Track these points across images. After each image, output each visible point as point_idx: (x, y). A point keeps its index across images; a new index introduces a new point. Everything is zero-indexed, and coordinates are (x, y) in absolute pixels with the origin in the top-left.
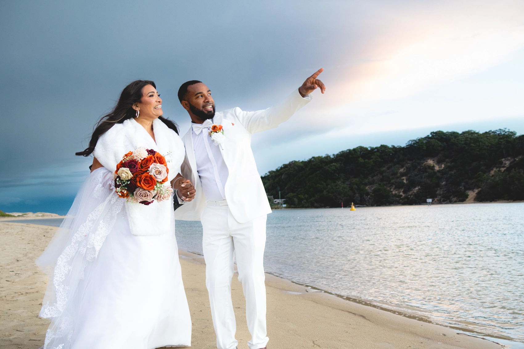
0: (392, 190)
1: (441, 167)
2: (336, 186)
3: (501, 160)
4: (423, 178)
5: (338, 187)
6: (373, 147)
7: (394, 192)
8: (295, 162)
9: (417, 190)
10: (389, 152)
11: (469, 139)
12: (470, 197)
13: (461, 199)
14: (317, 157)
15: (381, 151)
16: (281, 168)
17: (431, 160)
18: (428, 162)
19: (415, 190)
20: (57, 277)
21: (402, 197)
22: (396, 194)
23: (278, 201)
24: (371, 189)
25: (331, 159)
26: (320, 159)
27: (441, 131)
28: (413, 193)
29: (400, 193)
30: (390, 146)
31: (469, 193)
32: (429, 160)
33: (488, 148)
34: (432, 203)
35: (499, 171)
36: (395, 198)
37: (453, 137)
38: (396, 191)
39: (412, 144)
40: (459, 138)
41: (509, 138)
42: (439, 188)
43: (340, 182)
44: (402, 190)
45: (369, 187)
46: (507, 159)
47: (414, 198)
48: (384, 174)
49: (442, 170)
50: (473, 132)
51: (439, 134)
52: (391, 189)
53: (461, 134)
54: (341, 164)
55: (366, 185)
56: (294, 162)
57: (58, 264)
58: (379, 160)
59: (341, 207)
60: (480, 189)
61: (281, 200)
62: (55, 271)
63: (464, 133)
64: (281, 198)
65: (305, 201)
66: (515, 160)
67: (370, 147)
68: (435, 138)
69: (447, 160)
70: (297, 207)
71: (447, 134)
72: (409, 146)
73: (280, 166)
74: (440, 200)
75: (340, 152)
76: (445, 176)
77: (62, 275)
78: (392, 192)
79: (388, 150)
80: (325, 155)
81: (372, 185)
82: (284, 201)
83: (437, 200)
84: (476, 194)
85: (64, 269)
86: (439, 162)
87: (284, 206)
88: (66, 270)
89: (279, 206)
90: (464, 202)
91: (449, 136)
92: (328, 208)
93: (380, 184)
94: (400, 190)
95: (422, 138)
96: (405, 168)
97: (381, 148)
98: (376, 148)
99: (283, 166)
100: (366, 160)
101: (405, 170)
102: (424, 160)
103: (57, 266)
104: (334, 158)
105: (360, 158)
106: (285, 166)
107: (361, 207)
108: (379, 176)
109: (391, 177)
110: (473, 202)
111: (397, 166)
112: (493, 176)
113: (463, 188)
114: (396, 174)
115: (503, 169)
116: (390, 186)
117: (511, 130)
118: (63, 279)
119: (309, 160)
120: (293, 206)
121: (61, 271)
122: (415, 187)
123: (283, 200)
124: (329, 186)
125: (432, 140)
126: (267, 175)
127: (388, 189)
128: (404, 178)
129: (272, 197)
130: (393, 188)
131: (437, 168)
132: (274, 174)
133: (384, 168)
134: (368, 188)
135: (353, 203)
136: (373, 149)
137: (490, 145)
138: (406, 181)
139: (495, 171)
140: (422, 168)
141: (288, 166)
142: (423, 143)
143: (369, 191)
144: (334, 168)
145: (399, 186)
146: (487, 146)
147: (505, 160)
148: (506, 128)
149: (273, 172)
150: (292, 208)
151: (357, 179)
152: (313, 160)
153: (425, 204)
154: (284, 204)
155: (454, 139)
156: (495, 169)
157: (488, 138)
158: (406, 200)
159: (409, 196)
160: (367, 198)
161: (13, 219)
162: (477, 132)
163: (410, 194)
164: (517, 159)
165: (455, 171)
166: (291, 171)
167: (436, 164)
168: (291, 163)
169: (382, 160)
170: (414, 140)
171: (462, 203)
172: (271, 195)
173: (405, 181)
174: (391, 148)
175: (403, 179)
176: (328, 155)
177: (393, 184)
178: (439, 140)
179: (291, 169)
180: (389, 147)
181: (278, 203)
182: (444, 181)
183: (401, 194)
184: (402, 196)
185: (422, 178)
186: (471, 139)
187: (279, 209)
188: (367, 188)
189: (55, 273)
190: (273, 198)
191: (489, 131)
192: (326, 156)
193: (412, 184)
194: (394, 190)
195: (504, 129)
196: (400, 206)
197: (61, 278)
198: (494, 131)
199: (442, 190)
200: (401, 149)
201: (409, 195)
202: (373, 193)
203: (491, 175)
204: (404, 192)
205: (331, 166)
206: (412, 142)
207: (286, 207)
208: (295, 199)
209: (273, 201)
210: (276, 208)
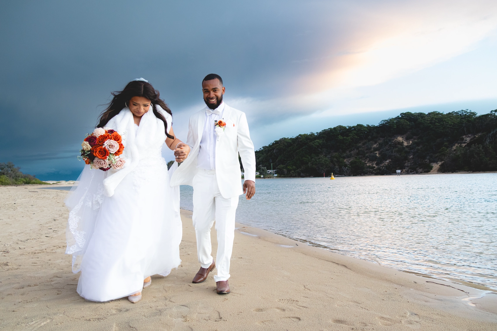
0: (366, 162)
1: (409, 143)
2: (319, 159)
3: (462, 137)
4: (394, 152)
5: (320, 160)
6: (351, 126)
7: (368, 164)
9: (388, 162)
10: (364, 130)
11: (434, 119)
12: (434, 169)
13: (426, 170)
14: (303, 135)
15: (358, 129)
16: (273, 144)
17: (400, 137)
18: (398, 139)
19: (386, 162)
20: (72, 226)
21: (375, 169)
22: (370, 166)
23: (270, 171)
24: (349, 161)
25: (315, 136)
26: (306, 136)
27: (410, 113)
28: (384, 165)
29: (373, 165)
31: (433, 165)
32: (399, 137)
33: (451, 126)
34: (401, 174)
35: (460, 146)
36: (369, 169)
37: (420, 117)
38: (370, 163)
39: (384, 124)
40: (426, 118)
41: (470, 118)
42: (407, 161)
43: (322, 156)
44: (375, 163)
45: (347, 160)
46: (467, 136)
47: (385, 169)
48: (360, 149)
49: (410, 145)
50: (437, 112)
51: (408, 115)
52: (365, 161)
53: (427, 115)
54: (323, 140)
55: (344, 158)
56: (283, 139)
57: (70, 217)
58: (356, 137)
59: (323, 177)
60: (443, 162)
62: (69, 222)
63: (429, 114)
65: (293, 171)
66: (475, 137)
67: (348, 126)
68: (404, 119)
69: (415, 137)
70: (287, 176)
71: (415, 115)
72: (382, 125)
73: (272, 142)
74: (408, 170)
75: (322, 131)
76: (412, 150)
77: (76, 224)
78: (366, 164)
79: (363, 129)
81: (349, 158)
83: (405, 171)
84: (439, 166)
85: (76, 219)
86: (407, 139)
88: (77, 220)
89: (271, 175)
90: (428, 173)
91: (416, 117)
92: (312, 177)
93: (356, 158)
94: (373, 163)
95: (393, 118)
96: (378, 143)
97: (358, 127)
98: (353, 127)
100: (345, 137)
101: (378, 146)
102: (395, 137)
103: (70, 218)
104: (318, 136)
105: (340, 135)
106: (277, 142)
107: (340, 176)
108: (356, 151)
109: (366, 152)
110: (437, 173)
111: (371, 142)
112: (455, 150)
113: (428, 161)
114: (371, 148)
115: (464, 145)
116: (365, 159)
117: (472, 111)
118: (77, 227)
119: (296, 137)
120: (283, 176)
121: (73, 221)
122: (386, 160)
123: (274, 170)
124: (313, 159)
125: (401, 120)
127: (363, 161)
128: (377, 152)
130: (367, 160)
131: (405, 144)
132: (267, 148)
133: (360, 144)
135: (332, 174)
136: (350, 128)
137: (452, 124)
138: (379, 155)
139: (457, 146)
140: (392, 144)
141: (279, 143)
142: (394, 122)
143: (347, 163)
144: (318, 144)
145: (373, 159)
146: (450, 125)
147: (466, 137)
148: (468, 110)
149: (267, 147)
150: (282, 177)
151: (337, 153)
152: (300, 137)
153: (395, 174)
154: (275, 174)
155: (421, 119)
156: (456, 145)
157: (451, 118)
158: (378, 171)
159: (381, 168)
160: (345, 169)
161: (49, 186)
162: (441, 113)
163: (382, 166)
164: (477, 136)
165: (421, 146)
166: (281, 147)
167: (404, 141)
168: (281, 140)
169: (358, 138)
170: (386, 120)
171: (427, 173)
172: (265, 167)
173: (377, 155)
174: (366, 127)
175: (376, 153)
177: (367, 157)
178: (407, 120)
179: (281, 145)
180: (364, 126)
181: (271, 173)
182: (412, 155)
183: (374, 165)
184: (375, 167)
185: (392, 152)
186: (436, 119)
187: (271, 178)
188: (345, 160)
189: (69, 224)
190: (266, 169)
191: (452, 112)
192: (311, 133)
193: (384, 157)
194: (368, 163)
195: (466, 110)
196: (373, 176)
197: (75, 226)
198: (457, 112)
199: (409, 162)
200: (374, 128)
201: (381, 167)
202: (350, 165)
203: (453, 150)
204: (377, 164)
205: (315, 142)
206: (384, 122)
207: (277, 177)
208: (285, 170)
209: (267, 172)
210: (268, 178)
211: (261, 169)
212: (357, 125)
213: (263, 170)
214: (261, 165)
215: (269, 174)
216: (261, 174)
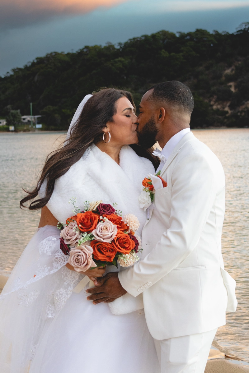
0: (212, 103)
6: (184, 33)
7: (215, 107)
8: (55, 55)
10: (209, 41)
14: (92, 47)
15: (197, 39)
16: (33, 64)
21: (227, 115)
22: (218, 110)
23: (28, 118)
25: (116, 50)
26: (97, 50)
28: (244, 108)
29: (224, 108)
30: (211, 32)
36: (216, 117)
38: (219, 104)
39: (246, 30)
44: (228, 104)
47: (246, 117)
48: (200, 77)
52: (210, 101)
54: (131, 59)
56: (54, 54)
58: (194, 53)
61: (33, 117)
64: (34, 115)
67: (180, 32)
72: (241, 32)
73: (32, 61)
75: (130, 40)
78: (212, 106)
79: (207, 38)
80: (106, 44)
82: (38, 118)
87: (39, 126)
89: (30, 126)
94: (225, 103)
96: (233, 67)
97: (197, 35)
98: (189, 34)
99: (36, 61)
100: (173, 54)
101: (234, 72)
104: (121, 50)
105: (163, 50)
106: (40, 61)
108: (193, 81)
109: (211, 82)
111: (221, 64)
114: (220, 77)
116: (209, 98)
119: (79, 51)
120: (53, 127)
123: (36, 117)
126: (9, 75)
127: (207, 101)
128: (232, 84)
129: (19, 111)
130: (214, 100)
133: (201, 68)
136: (183, 36)
138: (235, 89)
141: (45, 61)
144: (121, 66)
145: (224, 96)
149: (20, 69)
150: (52, 130)
152: (86, 52)
154: (39, 123)
158: (234, 120)
159: (239, 114)
163: (240, 109)
166: (49, 70)
168: (49, 56)
169: (198, 55)
172: (17, 109)
173: (233, 89)
174: (212, 35)
175: (231, 86)
176: (111, 43)
177: (214, 93)
179: (49, 66)
180: (209, 33)
181: (29, 121)
183: (227, 109)
184: (227, 112)
187: (31, 132)
190: (20, 114)
192: (107, 45)
193: (244, 95)
194: (215, 103)
196: (224, 128)
200: (228, 37)
201: (239, 112)
204: (231, 107)
205: (116, 63)
206: (246, 25)
207: (41, 129)
208: (57, 116)
209: (21, 119)
210: (25, 131)
211: (10, 114)
212: (196, 31)
213: (14, 116)
214: (9, 106)
215: (26, 123)
216: (9, 123)
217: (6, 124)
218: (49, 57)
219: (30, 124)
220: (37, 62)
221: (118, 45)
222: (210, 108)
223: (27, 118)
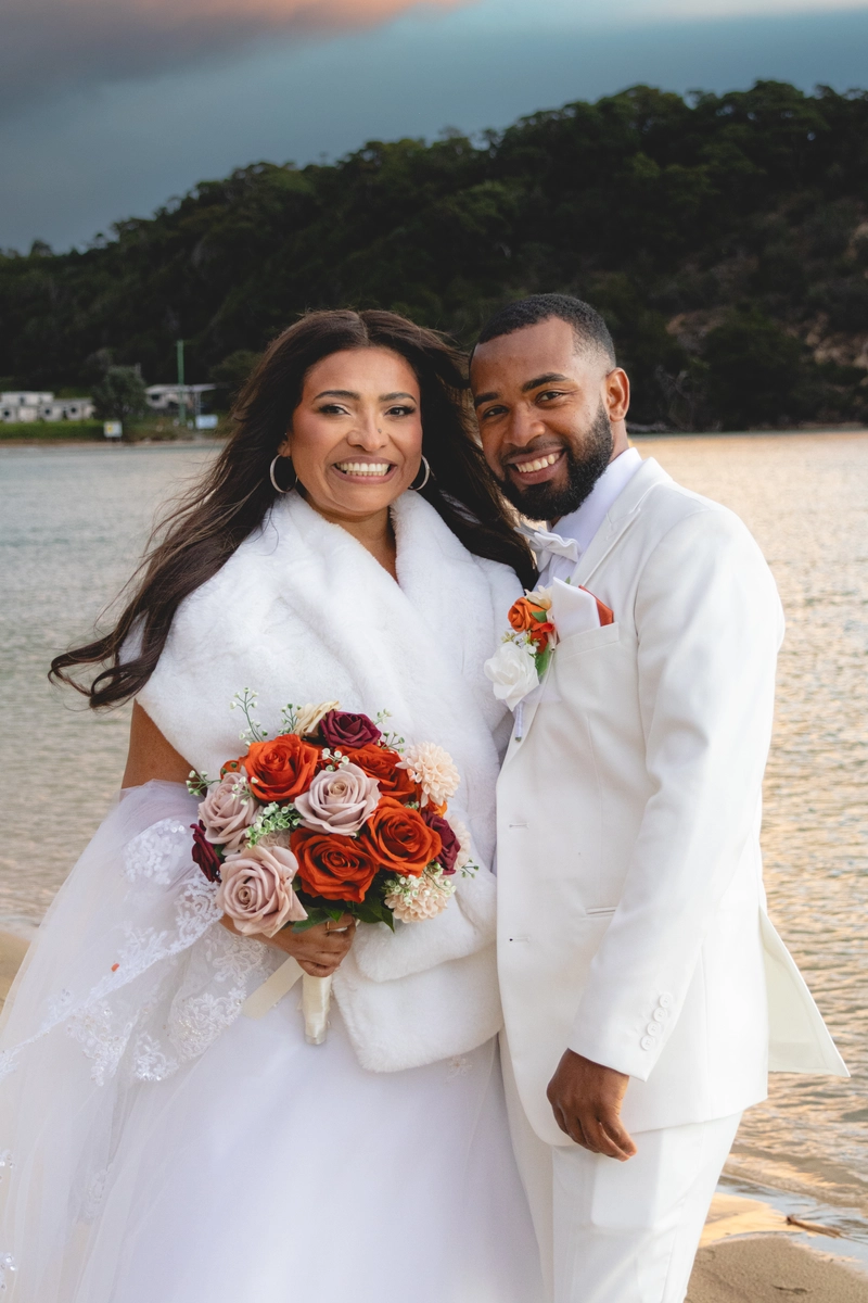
0: (811, 339)
6: (712, 95)
7: (820, 355)
8: (265, 172)
10: (802, 122)
14: (392, 145)
16: (188, 205)
22: (831, 365)
23: (168, 393)
24: (696, 334)
25: (474, 156)
26: (410, 155)
29: (852, 357)
30: (809, 91)
36: (825, 388)
38: (836, 344)
44: (866, 346)
45: (682, 324)
48: (771, 250)
52: (804, 334)
54: (528, 187)
55: (668, 308)
56: (258, 170)
58: (747, 166)
61: (186, 389)
64: (189, 381)
67: (698, 93)
73: (182, 194)
75: (525, 119)
78: (810, 350)
79: (795, 113)
80: (441, 133)
81: (701, 313)
82: (204, 394)
87: (207, 422)
89: (176, 422)
93: (744, 309)
94: (856, 341)
98: (730, 98)
99: (196, 195)
100: (674, 168)
104: (493, 155)
105: (641, 156)
106: (211, 193)
108: (745, 262)
109: (808, 267)
111: (845, 203)
114: (841, 247)
116: (801, 321)
119: (348, 160)
123: (198, 388)
126: (102, 244)
127: (792, 332)
129: (137, 370)
130: (818, 328)
132: (143, 236)
133: (772, 217)
134: (680, 330)
136: (709, 105)
141: (229, 196)
143: (687, 342)
144: (493, 212)
145: (853, 316)
149: (143, 224)
152: (372, 161)
154: (206, 412)
160: (672, 383)
166: (242, 225)
168: (242, 176)
169: (762, 172)
172: (130, 362)
174: (812, 99)
176: (456, 131)
177: (817, 305)
179: (241, 211)
180: (802, 93)
181: (172, 405)
183: (861, 361)
184: (863, 373)
187: (178, 443)
188: (674, 325)
190: (141, 381)
192: (445, 138)
194: (822, 340)
196: (851, 429)
202: (706, 358)
205: (476, 199)
207: (214, 433)
209: (145, 395)
210: (157, 438)
211: (107, 379)
212: (756, 89)
213: (121, 387)
214: (103, 353)
215: (162, 411)
216: (103, 413)
217: (95, 415)
218: (243, 181)
219: (176, 414)
220: (201, 197)
221: (484, 139)
222: (804, 359)
223: (165, 394)
